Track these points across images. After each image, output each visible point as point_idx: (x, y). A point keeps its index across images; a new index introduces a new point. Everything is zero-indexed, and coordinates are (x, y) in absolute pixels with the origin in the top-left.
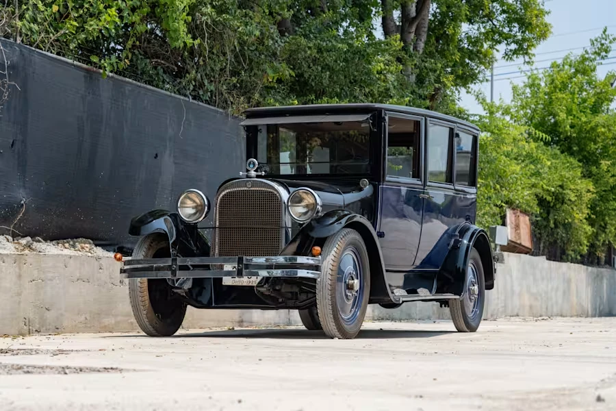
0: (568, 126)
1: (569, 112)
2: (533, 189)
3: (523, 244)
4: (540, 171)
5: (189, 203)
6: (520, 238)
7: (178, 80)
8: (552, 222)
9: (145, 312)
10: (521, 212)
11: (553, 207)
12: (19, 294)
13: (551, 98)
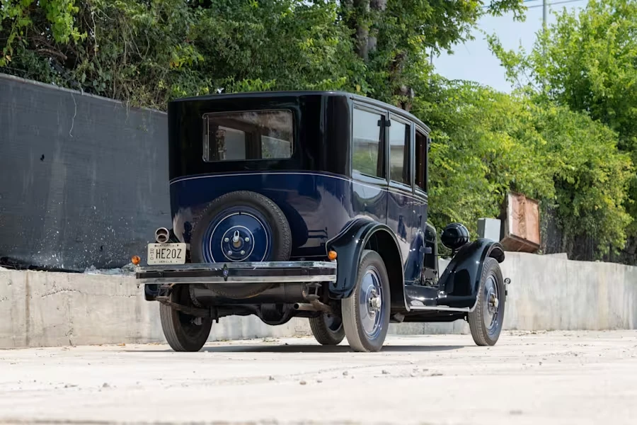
0: (601, 85)
1: (603, 66)
2: (549, 168)
3: (529, 238)
4: (561, 144)
6: (525, 232)
7: (69, 71)
8: (576, 209)
10: (527, 198)
11: (578, 190)
13: (583, 48)
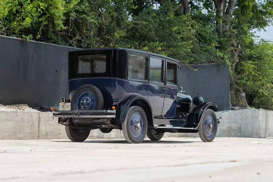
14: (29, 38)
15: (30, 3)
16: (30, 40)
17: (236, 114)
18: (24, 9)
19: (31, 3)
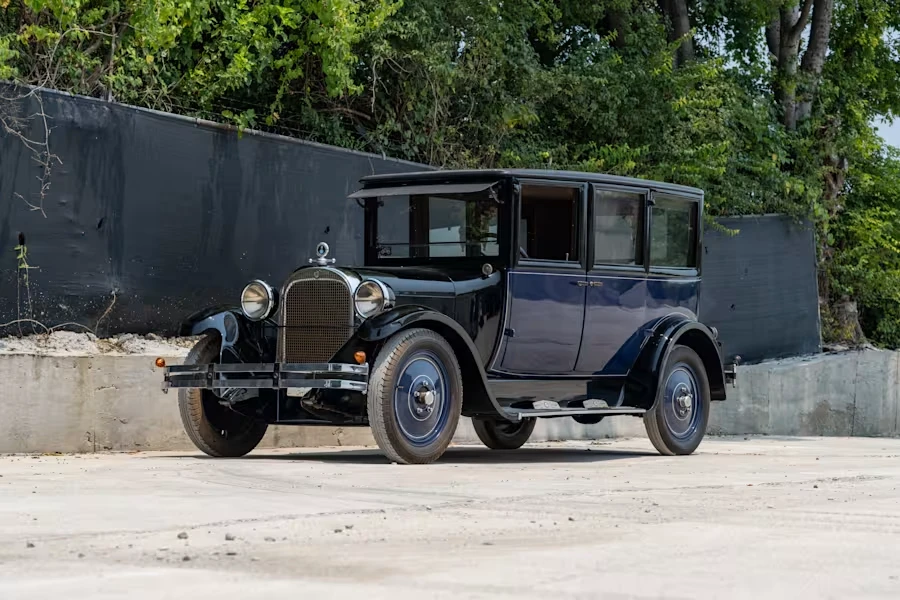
5: (253, 297)
7: (368, 133)
9: (196, 428)
12: (81, 404)
14: (243, 122)
15: (247, 9)
16: (248, 130)
17: (840, 366)
18: (229, 27)
19: (250, 11)
